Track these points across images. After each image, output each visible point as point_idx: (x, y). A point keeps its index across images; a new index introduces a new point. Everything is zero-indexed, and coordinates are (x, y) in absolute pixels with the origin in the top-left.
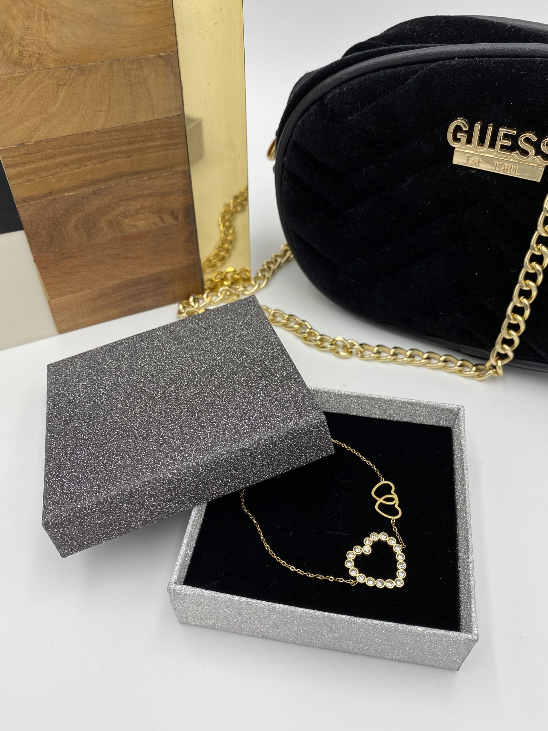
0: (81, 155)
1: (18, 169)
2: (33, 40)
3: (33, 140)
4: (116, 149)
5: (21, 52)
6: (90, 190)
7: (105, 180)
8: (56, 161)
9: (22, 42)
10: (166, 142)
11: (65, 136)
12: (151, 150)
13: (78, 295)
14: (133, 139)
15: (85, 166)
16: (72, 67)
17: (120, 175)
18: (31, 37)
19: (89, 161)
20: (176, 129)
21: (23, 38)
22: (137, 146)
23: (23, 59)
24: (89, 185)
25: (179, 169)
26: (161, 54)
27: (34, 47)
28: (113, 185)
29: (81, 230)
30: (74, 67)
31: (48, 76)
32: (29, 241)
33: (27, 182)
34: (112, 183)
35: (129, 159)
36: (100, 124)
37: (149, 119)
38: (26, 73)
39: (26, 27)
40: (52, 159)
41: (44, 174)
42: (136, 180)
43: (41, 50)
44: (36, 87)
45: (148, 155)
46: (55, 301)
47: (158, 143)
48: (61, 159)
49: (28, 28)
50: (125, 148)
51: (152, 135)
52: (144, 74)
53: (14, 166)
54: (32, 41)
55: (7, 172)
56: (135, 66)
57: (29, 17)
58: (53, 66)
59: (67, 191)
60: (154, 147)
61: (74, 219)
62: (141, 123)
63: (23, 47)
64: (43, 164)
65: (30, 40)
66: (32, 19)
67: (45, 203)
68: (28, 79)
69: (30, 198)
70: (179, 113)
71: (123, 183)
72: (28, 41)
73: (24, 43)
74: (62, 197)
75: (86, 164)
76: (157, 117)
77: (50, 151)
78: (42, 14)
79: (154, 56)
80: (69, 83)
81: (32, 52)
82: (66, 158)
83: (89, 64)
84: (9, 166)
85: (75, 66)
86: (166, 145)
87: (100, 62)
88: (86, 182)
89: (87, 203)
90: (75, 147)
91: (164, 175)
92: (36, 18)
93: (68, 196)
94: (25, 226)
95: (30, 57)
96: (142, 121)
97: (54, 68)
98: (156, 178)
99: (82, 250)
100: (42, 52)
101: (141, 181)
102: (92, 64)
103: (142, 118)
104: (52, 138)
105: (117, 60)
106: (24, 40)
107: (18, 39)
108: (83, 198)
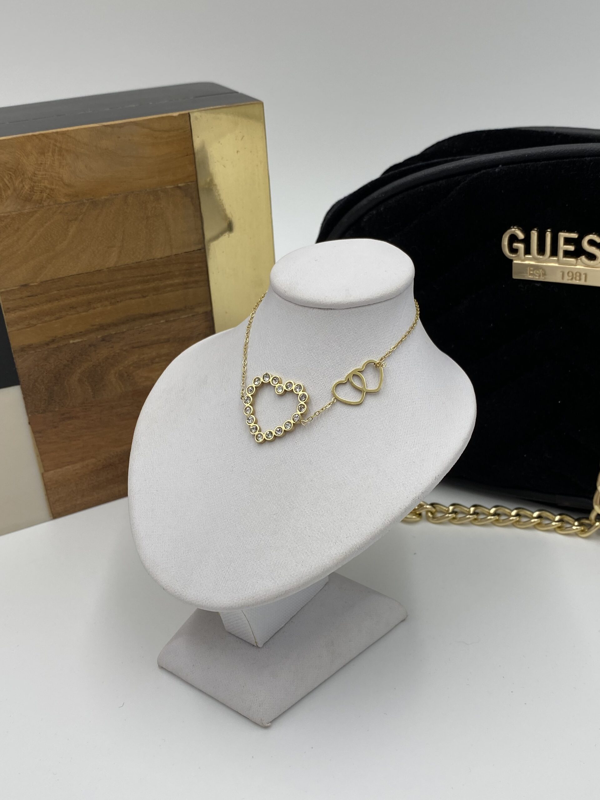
0: (90, 296)
1: (18, 313)
2: (46, 175)
3: (38, 280)
4: (129, 289)
5: (32, 189)
6: (99, 337)
7: (115, 325)
8: (62, 303)
9: (34, 178)
10: (185, 280)
11: (73, 275)
12: (169, 289)
13: (78, 466)
14: (149, 277)
15: (94, 308)
16: (85, 201)
17: (134, 319)
18: (44, 173)
19: (99, 302)
20: (196, 265)
21: (35, 174)
22: (152, 285)
23: (34, 195)
24: (98, 330)
25: (201, 310)
26: (180, 185)
27: (46, 182)
28: (124, 330)
29: (86, 383)
30: (86, 201)
31: (59, 211)
32: (25, 398)
33: (28, 328)
34: (124, 328)
35: (143, 300)
36: (112, 261)
37: (166, 255)
38: (35, 209)
39: (39, 162)
40: (57, 301)
41: (47, 319)
42: (151, 324)
43: (53, 185)
44: (45, 223)
45: (166, 294)
46: (50, 474)
47: (177, 281)
48: (67, 301)
49: (41, 164)
50: (139, 287)
51: (170, 272)
52: (162, 206)
53: (14, 310)
54: (44, 176)
55: (7, 317)
56: (152, 198)
57: (43, 153)
58: (64, 200)
59: (73, 337)
60: (172, 285)
61: (79, 371)
62: (158, 259)
63: (35, 182)
64: (46, 307)
65: (42, 175)
66: (46, 154)
67: (46, 352)
68: (37, 215)
69: (30, 346)
70: (200, 247)
71: (137, 328)
72: (40, 176)
73: (36, 178)
74: (66, 344)
75: (95, 306)
76: (175, 252)
77: (55, 292)
78: (57, 149)
79: (172, 186)
80: (80, 217)
81: (43, 187)
82: (74, 300)
83: (103, 198)
84: (9, 310)
85: (88, 200)
86: (186, 283)
87: (115, 195)
88: (95, 327)
89: (95, 351)
90: (83, 288)
91: (183, 317)
92: (50, 154)
93: (73, 343)
94: (21, 380)
95: (41, 193)
96: (159, 257)
97: (66, 203)
98: (174, 320)
99: (86, 409)
100: (53, 187)
101: (157, 324)
102: (106, 197)
103: (158, 254)
104: (59, 277)
105: (133, 192)
106: (36, 175)
107: (30, 175)
108: (90, 346)
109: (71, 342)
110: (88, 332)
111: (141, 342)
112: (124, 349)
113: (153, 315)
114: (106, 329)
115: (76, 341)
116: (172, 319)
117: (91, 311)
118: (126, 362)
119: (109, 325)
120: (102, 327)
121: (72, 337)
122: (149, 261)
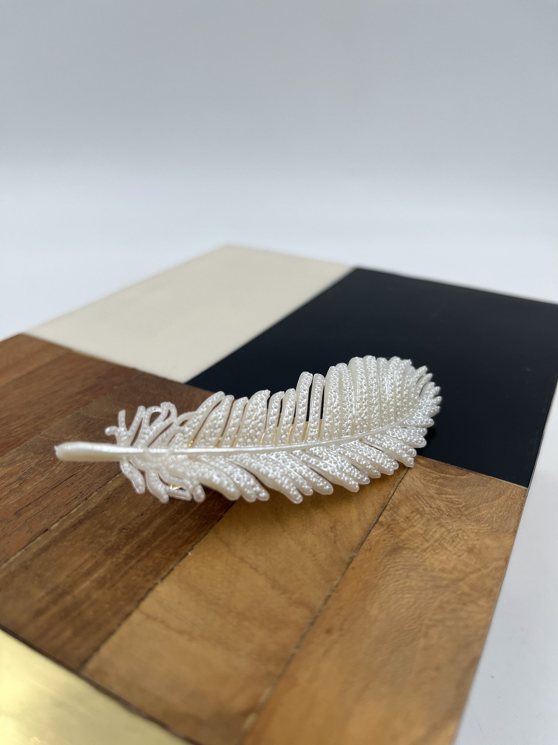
9: (437, 522)
12: (88, 565)
14: (144, 553)
16: (354, 554)
17: (111, 499)
20: (67, 635)
21: (442, 527)
22: (126, 549)
23: (410, 509)
26: (253, 716)
27: (420, 531)
30: (350, 556)
31: (362, 520)
32: (165, 379)
35: (119, 526)
37: (148, 600)
39: (458, 540)
42: (72, 512)
43: (409, 535)
45: (87, 556)
46: (60, 353)
47: (85, 585)
49: (453, 541)
50: (145, 534)
51: (113, 585)
52: (241, 654)
54: (431, 533)
56: (273, 648)
57: (470, 551)
58: (374, 534)
60: (89, 573)
62: (156, 584)
63: (428, 520)
65: (435, 533)
70: (88, 668)
72: (434, 530)
73: (434, 524)
81: (415, 524)
86: (62, 595)
94: (188, 387)
95: (407, 518)
96: (158, 588)
97: (369, 533)
98: (33, 540)
99: (77, 402)
101: (61, 517)
106: (438, 526)
107: (444, 521)
116: (39, 539)
122: (168, 570)
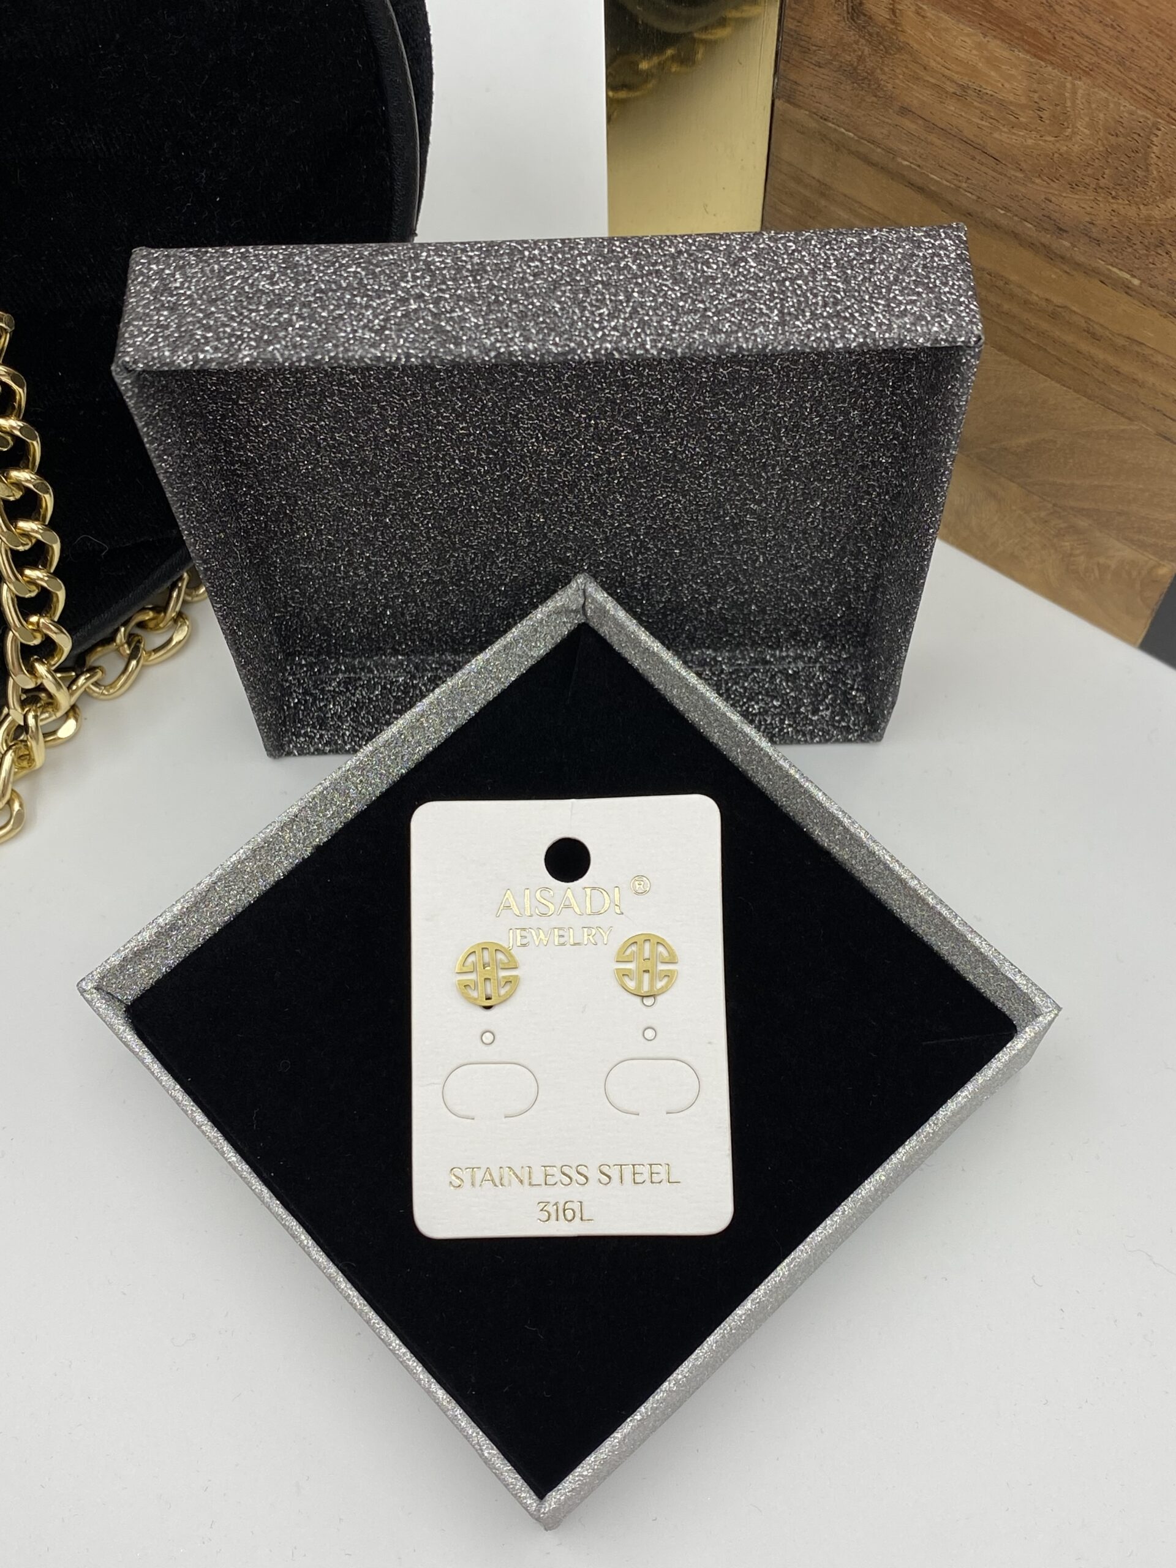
8: (1111, 360)
15: (1048, 300)
25: (802, 116)
40: (1120, 370)
41: (1158, 358)
42: (932, 176)
48: (1099, 354)
71: (969, 195)
74: (1150, 285)
75: (1044, 302)
82: (1083, 347)
88: (1066, 268)
89: (1092, 223)
90: (1051, 350)
93: (1133, 276)
98: (875, 142)
104: (1088, 401)
108: (1098, 242)
109: (1136, 282)
110: (1091, 272)
111: (973, 158)
112: (1020, 175)
113: (921, 190)
114: (1043, 245)
115: (1128, 276)
116: (879, 150)
117: (1058, 300)
118: (1030, 142)
119: (1032, 245)
120: (1050, 255)
121: (1127, 289)
